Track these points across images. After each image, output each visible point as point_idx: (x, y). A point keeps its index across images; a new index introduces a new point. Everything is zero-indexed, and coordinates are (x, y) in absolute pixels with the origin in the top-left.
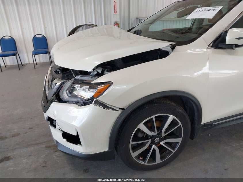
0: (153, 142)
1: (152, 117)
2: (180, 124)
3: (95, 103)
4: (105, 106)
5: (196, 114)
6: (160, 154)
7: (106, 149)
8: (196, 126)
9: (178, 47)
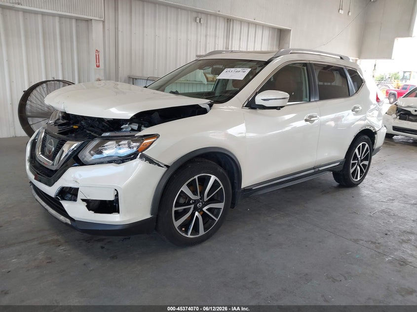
0: (195, 209)
1: (195, 177)
2: (222, 186)
3: (141, 157)
4: (151, 161)
5: (236, 175)
6: (204, 225)
7: (148, 216)
8: (236, 190)
9: (215, 105)
